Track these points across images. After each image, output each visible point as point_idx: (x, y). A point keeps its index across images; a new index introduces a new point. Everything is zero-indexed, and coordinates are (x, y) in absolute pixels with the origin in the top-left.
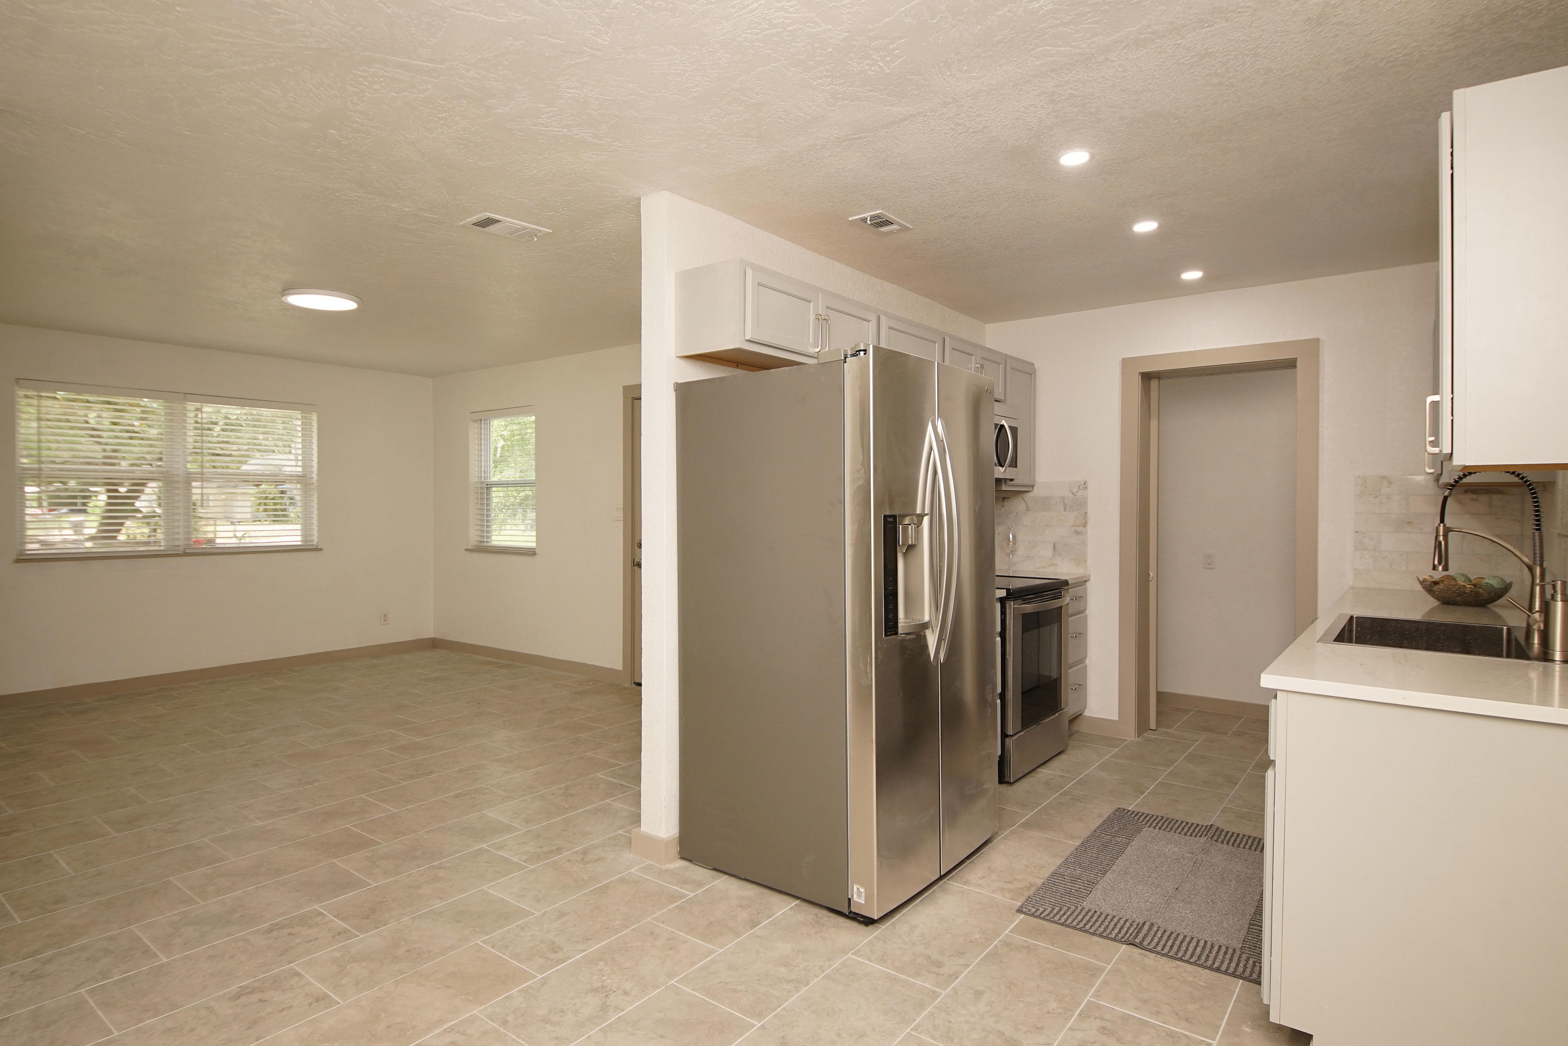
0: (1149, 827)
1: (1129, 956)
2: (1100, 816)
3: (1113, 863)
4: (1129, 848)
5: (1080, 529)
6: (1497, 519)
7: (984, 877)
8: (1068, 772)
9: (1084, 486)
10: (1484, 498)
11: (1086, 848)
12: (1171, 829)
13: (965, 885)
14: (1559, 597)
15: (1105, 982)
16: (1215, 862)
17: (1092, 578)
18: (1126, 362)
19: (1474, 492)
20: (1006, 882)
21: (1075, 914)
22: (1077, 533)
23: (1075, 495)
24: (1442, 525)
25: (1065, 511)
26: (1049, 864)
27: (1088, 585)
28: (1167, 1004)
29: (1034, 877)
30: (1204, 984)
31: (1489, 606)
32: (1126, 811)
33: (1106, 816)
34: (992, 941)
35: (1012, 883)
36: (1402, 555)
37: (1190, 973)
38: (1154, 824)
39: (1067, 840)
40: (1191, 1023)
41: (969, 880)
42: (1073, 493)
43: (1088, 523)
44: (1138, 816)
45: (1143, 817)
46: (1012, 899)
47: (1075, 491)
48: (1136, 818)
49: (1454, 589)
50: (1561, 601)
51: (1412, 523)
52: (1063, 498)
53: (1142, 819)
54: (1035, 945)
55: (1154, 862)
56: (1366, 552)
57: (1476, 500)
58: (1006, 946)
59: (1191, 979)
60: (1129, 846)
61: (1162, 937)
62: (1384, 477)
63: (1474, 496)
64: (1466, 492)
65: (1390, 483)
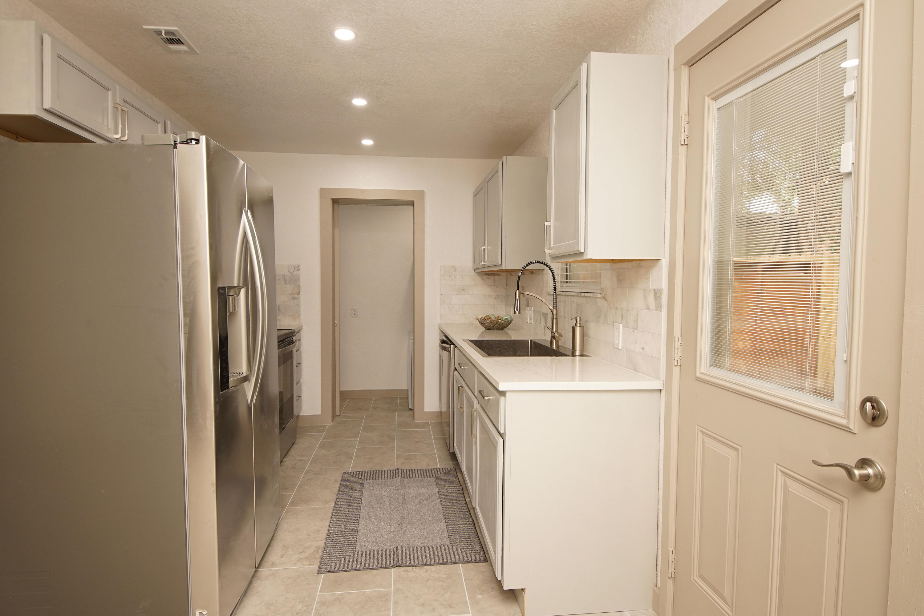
0: (367, 480)
1: (399, 576)
2: (336, 481)
3: (359, 512)
4: (363, 498)
5: (296, 296)
6: (497, 287)
7: (283, 555)
8: (302, 456)
9: (298, 268)
10: (492, 277)
11: (339, 507)
12: (379, 477)
13: (272, 567)
15: (396, 603)
16: (411, 492)
17: (304, 327)
18: (323, 191)
19: (488, 274)
20: (300, 553)
21: (355, 558)
22: (294, 298)
23: (292, 274)
24: (518, 290)
25: (286, 284)
26: (322, 527)
27: (302, 332)
28: (434, 600)
29: (317, 541)
30: (445, 576)
32: (349, 473)
33: (339, 480)
34: (311, 605)
35: (304, 552)
36: (460, 306)
37: (435, 572)
38: (369, 477)
39: (325, 505)
40: (453, 607)
41: (274, 562)
42: (291, 273)
43: (301, 292)
44: (357, 475)
45: (360, 474)
46: (310, 565)
47: (292, 271)
48: (357, 476)
49: (494, 322)
50: (579, 327)
51: (465, 290)
52: (284, 275)
53: (360, 476)
54: (341, 595)
55: (381, 503)
56: (446, 305)
57: (490, 278)
58: (324, 605)
59: (437, 576)
60: (363, 497)
61: (410, 554)
62: (453, 267)
63: (488, 276)
64: (485, 274)
65: (456, 269)
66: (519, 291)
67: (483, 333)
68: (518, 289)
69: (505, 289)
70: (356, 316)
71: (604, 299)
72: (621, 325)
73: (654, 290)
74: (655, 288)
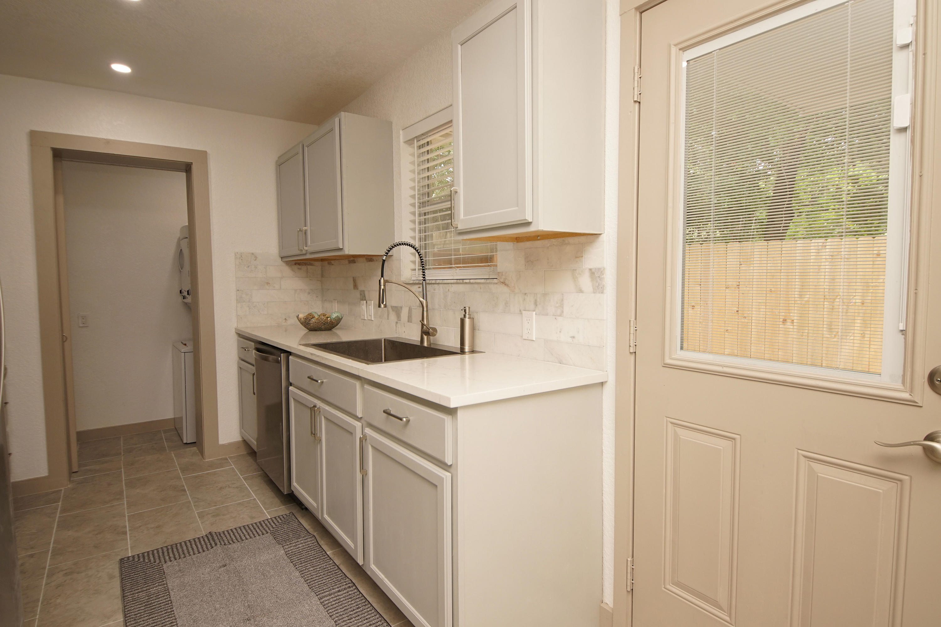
0: (166, 562)
2: (111, 577)
3: (174, 618)
4: (172, 593)
6: (310, 280)
8: (32, 548)
10: (304, 268)
11: (135, 620)
12: (184, 553)
14: (467, 316)
16: (245, 563)
18: (34, 136)
19: (299, 264)
31: (333, 330)
32: (131, 559)
33: (117, 573)
36: (264, 304)
38: (167, 558)
39: (105, 623)
44: (146, 558)
45: (151, 556)
48: (147, 561)
50: (468, 318)
51: (269, 283)
53: (152, 559)
55: (205, 594)
56: (244, 303)
57: (300, 269)
60: (171, 592)
62: (253, 254)
63: (299, 267)
64: (295, 264)
65: (256, 257)
66: (384, 279)
67: (305, 335)
68: (382, 276)
69: (320, 281)
70: (85, 325)
71: (504, 285)
72: (534, 313)
73: (590, 270)
74: (591, 267)
